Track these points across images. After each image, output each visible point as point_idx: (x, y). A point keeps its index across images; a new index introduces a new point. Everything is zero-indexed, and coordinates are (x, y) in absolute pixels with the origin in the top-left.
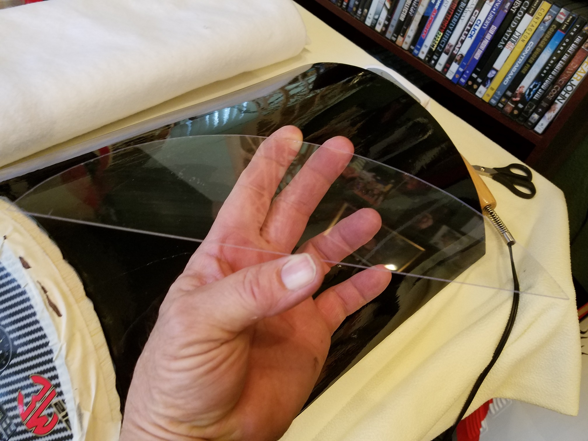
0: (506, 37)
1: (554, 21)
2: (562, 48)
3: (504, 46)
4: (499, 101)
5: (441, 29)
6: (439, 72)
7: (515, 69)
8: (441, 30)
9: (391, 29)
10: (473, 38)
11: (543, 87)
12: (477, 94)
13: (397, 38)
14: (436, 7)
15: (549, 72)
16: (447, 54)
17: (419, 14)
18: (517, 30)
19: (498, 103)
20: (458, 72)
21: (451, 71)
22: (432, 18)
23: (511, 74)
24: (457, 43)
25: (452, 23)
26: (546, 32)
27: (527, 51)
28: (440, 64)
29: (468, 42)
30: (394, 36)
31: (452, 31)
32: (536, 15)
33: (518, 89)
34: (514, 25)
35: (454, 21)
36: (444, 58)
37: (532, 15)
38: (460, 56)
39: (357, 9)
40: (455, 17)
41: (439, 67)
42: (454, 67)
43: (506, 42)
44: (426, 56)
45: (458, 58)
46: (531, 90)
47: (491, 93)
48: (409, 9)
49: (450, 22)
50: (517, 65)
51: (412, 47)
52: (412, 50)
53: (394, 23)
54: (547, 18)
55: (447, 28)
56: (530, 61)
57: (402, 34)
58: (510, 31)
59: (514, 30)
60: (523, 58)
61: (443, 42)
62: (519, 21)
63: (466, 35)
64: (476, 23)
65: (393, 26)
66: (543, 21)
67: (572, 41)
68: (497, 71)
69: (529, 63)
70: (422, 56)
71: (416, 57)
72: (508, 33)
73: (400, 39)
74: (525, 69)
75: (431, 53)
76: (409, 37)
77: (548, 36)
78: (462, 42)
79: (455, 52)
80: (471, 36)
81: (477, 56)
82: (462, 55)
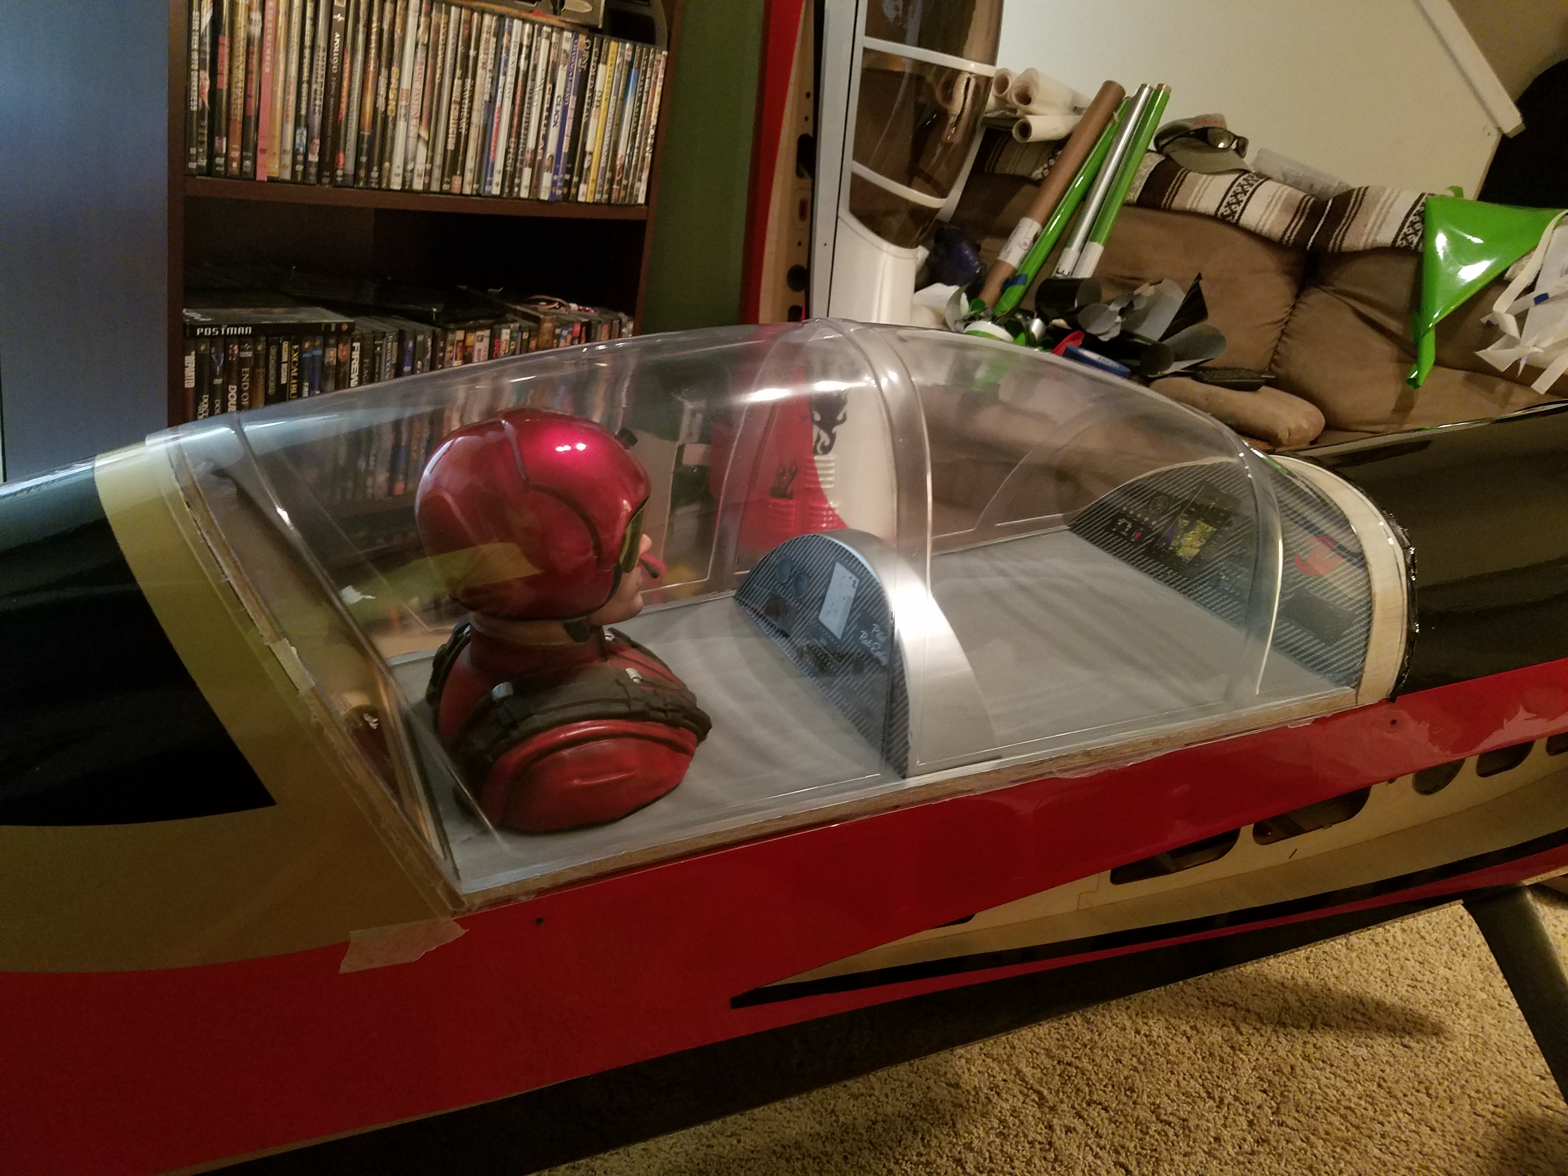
0: (588, 104)
1: (624, 63)
2: (640, 91)
4: (603, 192)
6: (528, 199)
7: (607, 140)
9: (438, 174)
10: (558, 125)
11: (636, 146)
12: (581, 199)
13: (450, 182)
14: (499, 103)
15: (637, 125)
18: (596, 88)
19: (602, 196)
20: (554, 184)
23: (606, 147)
26: (621, 78)
27: (612, 112)
28: (525, 187)
29: (554, 133)
32: (609, 61)
33: (617, 162)
34: (591, 84)
37: (605, 64)
38: (550, 158)
41: (524, 194)
42: (547, 179)
44: (503, 187)
46: (628, 155)
47: (591, 186)
48: (458, 125)
50: (607, 135)
51: (476, 186)
54: (618, 61)
56: (617, 121)
57: (457, 173)
58: (589, 95)
59: (593, 91)
60: (610, 121)
62: (595, 77)
63: (547, 126)
64: (555, 101)
66: (616, 66)
67: (645, 75)
68: (591, 154)
69: (617, 124)
71: (488, 198)
72: (588, 98)
73: (456, 182)
74: (615, 134)
75: (511, 177)
77: (624, 81)
78: (546, 138)
79: (539, 158)
80: (556, 123)
81: (565, 148)
82: (551, 156)
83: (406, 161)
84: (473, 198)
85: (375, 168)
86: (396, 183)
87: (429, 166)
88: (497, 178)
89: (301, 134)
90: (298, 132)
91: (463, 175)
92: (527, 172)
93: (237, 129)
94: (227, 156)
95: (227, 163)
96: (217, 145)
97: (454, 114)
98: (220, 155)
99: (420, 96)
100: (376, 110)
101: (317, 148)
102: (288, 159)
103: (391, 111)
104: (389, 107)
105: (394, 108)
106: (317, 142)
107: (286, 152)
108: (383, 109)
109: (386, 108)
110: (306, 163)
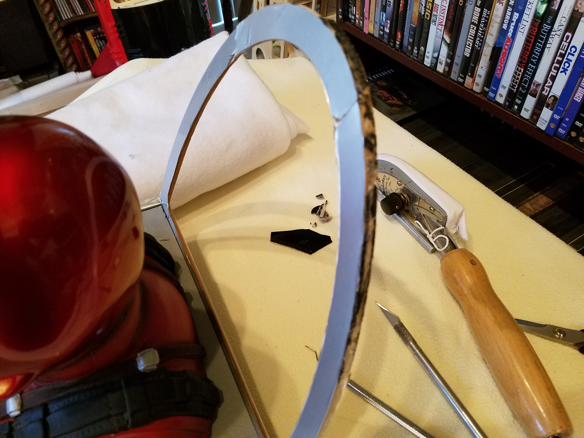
5: (520, 63)
6: (527, 120)
8: (521, 65)
9: (456, 69)
10: (568, 73)
13: (464, 79)
14: (510, 34)
16: (534, 96)
17: (489, 46)
20: (552, 120)
21: (543, 120)
22: (506, 50)
24: (546, 81)
25: (535, 54)
28: (526, 110)
29: (562, 80)
30: (461, 78)
31: (537, 64)
35: (537, 51)
36: (530, 102)
38: (552, 98)
39: (413, 49)
40: (538, 46)
41: (526, 114)
42: (546, 114)
44: (506, 100)
45: (550, 101)
48: (474, 40)
49: (532, 52)
51: (486, 89)
52: (487, 93)
53: (458, 60)
55: (529, 61)
57: (470, 74)
61: (526, 82)
64: (569, 51)
65: (457, 65)
70: (501, 100)
71: (493, 102)
73: (469, 80)
75: (511, 95)
76: (480, 76)
78: (554, 79)
79: (545, 93)
83: (434, 52)
84: (478, 96)
85: (416, 48)
86: (428, 62)
87: (449, 61)
89: (383, 16)
90: (382, 13)
91: (473, 77)
93: (358, 4)
94: (355, 16)
96: (352, 9)
97: (472, 32)
99: (446, 11)
100: (420, 13)
101: (389, 25)
102: (377, 26)
103: (427, 16)
104: (427, 13)
105: (429, 14)
106: (389, 22)
107: (377, 23)
108: (423, 13)
109: (425, 12)
110: (383, 31)
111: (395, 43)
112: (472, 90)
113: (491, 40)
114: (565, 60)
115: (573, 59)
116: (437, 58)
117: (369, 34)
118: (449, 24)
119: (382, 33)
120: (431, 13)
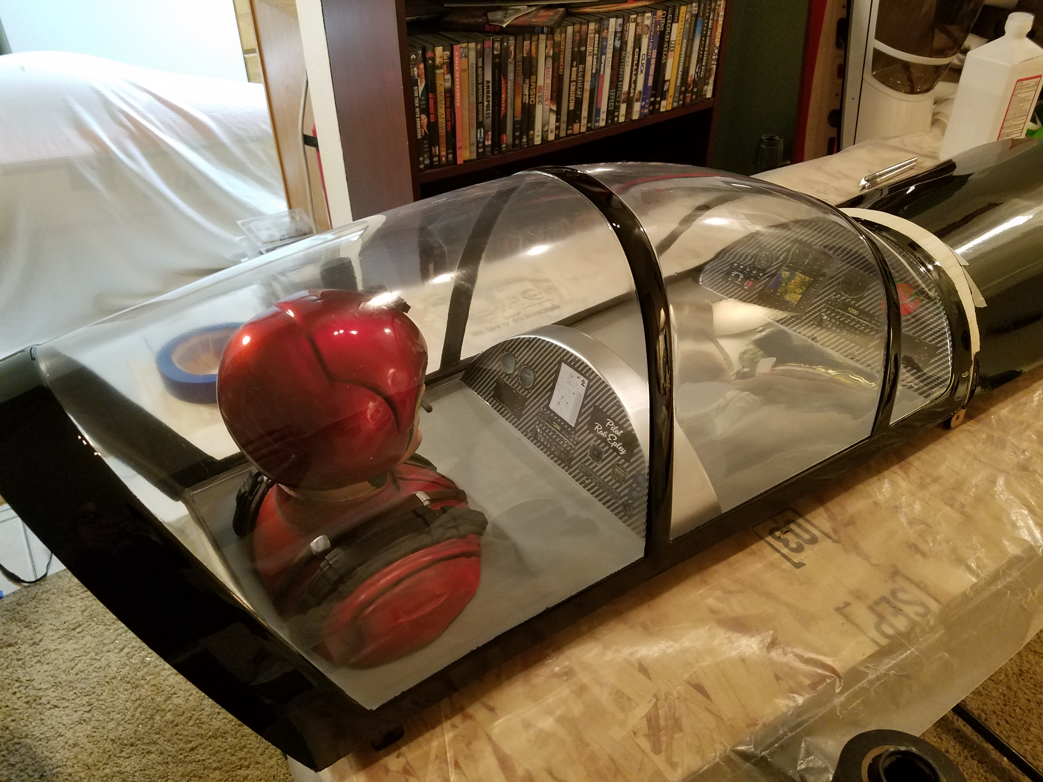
0: (665, 51)
1: (692, 16)
2: (705, 29)
3: (666, 59)
4: (679, 101)
5: (612, 86)
6: (625, 122)
7: (681, 68)
8: (613, 88)
9: (564, 126)
10: (644, 72)
11: (703, 64)
12: (662, 110)
13: (573, 129)
14: (602, 72)
15: (704, 51)
16: (625, 102)
17: (587, 90)
18: (671, 40)
19: (678, 103)
20: (642, 107)
21: (635, 112)
23: (680, 73)
24: (630, 87)
25: (621, 74)
26: (690, 27)
27: (684, 49)
28: (622, 115)
29: (641, 78)
30: (570, 129)
31: (623, 81)
32: (680, 19)
33: (689, 79)
34: (667, 38)
35: (621, 72)
37: (677, 22)
38: (638, 94)
40: (622, 68)
41: (622, 119)
42: (637, 106)
43: (666, 55)
44: (607, 120)
45: (637, 97)
46: (697, 73)
47: (670, 100)
48: (576, 94)
49: (618, 75)
50: (682, 64)
51: (589, 125)
52: (591, 127)
53: (564, 118)
54: (687, 16)
55: (618, 82)
56: (688, 54)
57: (577, 121)
58: (666, 45)
59: (669, 42)
60: (683, 56)
61: (619, 96)
62: (670, 33)
63: (636, 75)
64: (641, 58)
65: (564, 122)
66: (686, 20)
67: (709, 19)
68: (669, 81)
69: (688, 57)
70: (603, 123)
71: (597, 130)
72: (666, 47)
73: (576, 127)
74: (687, 63)
75: (610, 113)
76: (584, 118)
77: (692, 28)
78: (635, 82)
79: (632, 95)
80: (642, 71)
81: (650, 83)
82: (640, 92)
83: (543, 126)
84: (587, 133)
85: (525, 137)
86: (538, 141)
87: (558, 124)
88: (603, 116)
89: (481, 132)
90: (479, 131)
91: (580, 122)
92: (623, 107)
93: (443, 140)
94: (439, 156)
95: (440, 160)
96: (433, 151)
97: (573, 88)
98: (435, 156)
99: (550, 87)
100: (523, 104)
101: (490, 137)
102: (474, 148)
103: (532, 101)
104: (531, 100)
105: (534, 99)
106: (490, 133)
107: (473, 144)
108: (527, 102)
109: (529, 100)
110: (484, 146)
111: (500, 148)
112: (580, 133)
113: (587, 86)
114: (640, 65)
115: (644, 62)
116: (547, 131)
117: (465, 162)
118: (555, 94)
119: (481, 150)
120: (535, 98)
